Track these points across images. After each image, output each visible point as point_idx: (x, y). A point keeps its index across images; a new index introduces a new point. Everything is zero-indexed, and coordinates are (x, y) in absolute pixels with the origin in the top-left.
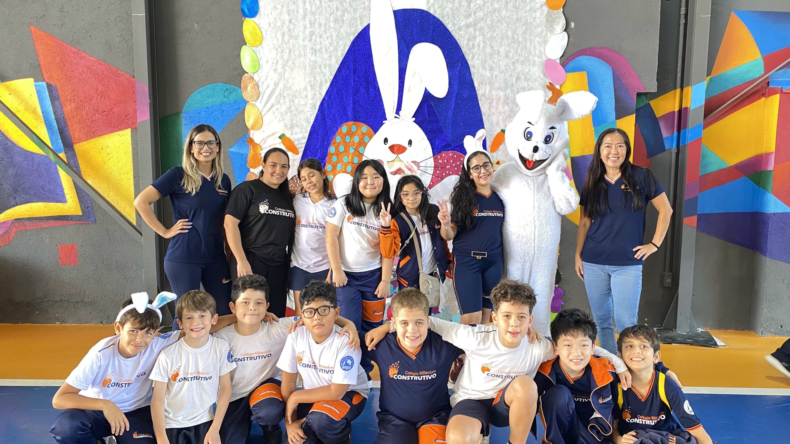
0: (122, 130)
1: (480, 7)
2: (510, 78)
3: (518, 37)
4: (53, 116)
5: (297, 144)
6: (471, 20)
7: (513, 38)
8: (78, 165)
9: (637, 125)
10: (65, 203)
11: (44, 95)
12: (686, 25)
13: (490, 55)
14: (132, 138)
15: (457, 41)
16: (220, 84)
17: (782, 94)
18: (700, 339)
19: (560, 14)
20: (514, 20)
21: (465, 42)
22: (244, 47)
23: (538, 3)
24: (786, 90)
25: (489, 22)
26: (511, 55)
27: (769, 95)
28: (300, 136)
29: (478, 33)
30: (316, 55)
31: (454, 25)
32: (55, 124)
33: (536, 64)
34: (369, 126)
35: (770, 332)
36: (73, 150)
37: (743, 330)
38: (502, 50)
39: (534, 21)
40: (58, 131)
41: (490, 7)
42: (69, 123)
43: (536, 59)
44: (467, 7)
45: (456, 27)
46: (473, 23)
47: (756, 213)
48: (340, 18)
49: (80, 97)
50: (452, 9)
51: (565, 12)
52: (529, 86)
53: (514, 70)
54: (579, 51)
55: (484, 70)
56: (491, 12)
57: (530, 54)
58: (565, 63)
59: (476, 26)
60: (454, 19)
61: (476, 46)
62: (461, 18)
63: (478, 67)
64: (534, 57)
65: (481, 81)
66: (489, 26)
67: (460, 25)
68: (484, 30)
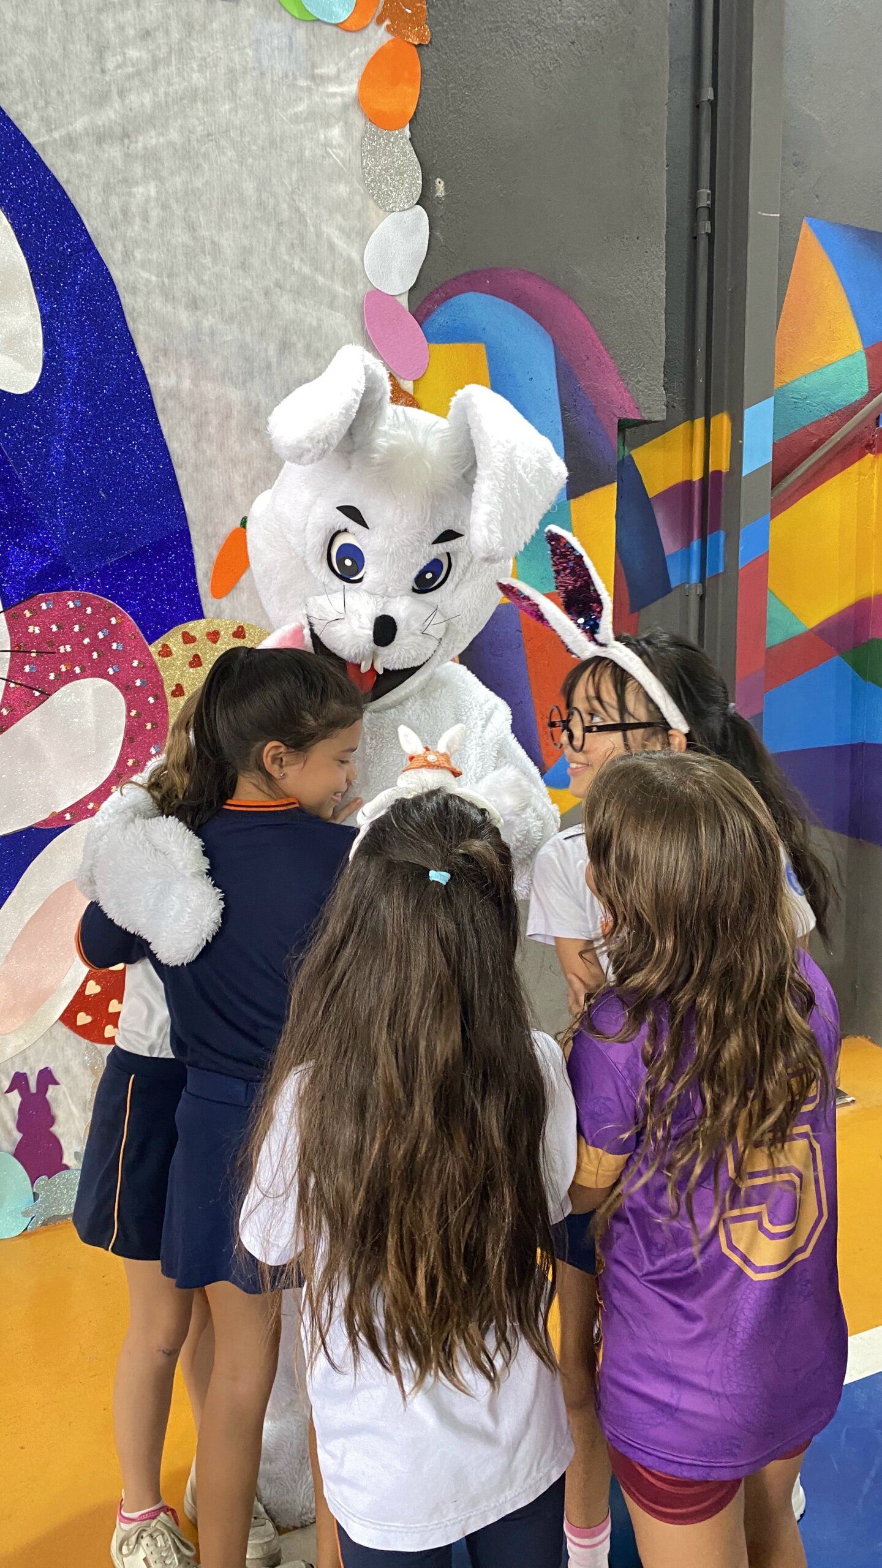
1: (138, 73)
2: (259, 341)
3: (277, 204)
6: (110, 114)
7: (261, 205)
12: (711, 237)
13: (186, 255)
15: (64, 186)
19: (403, 145)
20: (260, 142)
21: (95, 197)
23: (334, 95)
25: (174, 135)
26: (255, 261)
27: (880, 450)
31: (48, 123)
33: (338, 303)
38: (228, 243)
39: (324, 157)
41: (176, 80)
43: (339, 288)
44: (92, 64)
45: (56, 135)
46: (118, 130)
47: (862, 745)
51: (418, 142)
53: (271, 317)
54: (462, 276)
55: (169, 308)
56: (181, 99)
57: (316, 269)
58: (425, 311)
59: (131, 142)
60: (47, 103)
61: (134, 216)
62: (74, 102)
63: (149, 293)
64: (332, 279)
65: (161, 346)
66: (176, 151)
67: (70, 128)
68: (159, 160)
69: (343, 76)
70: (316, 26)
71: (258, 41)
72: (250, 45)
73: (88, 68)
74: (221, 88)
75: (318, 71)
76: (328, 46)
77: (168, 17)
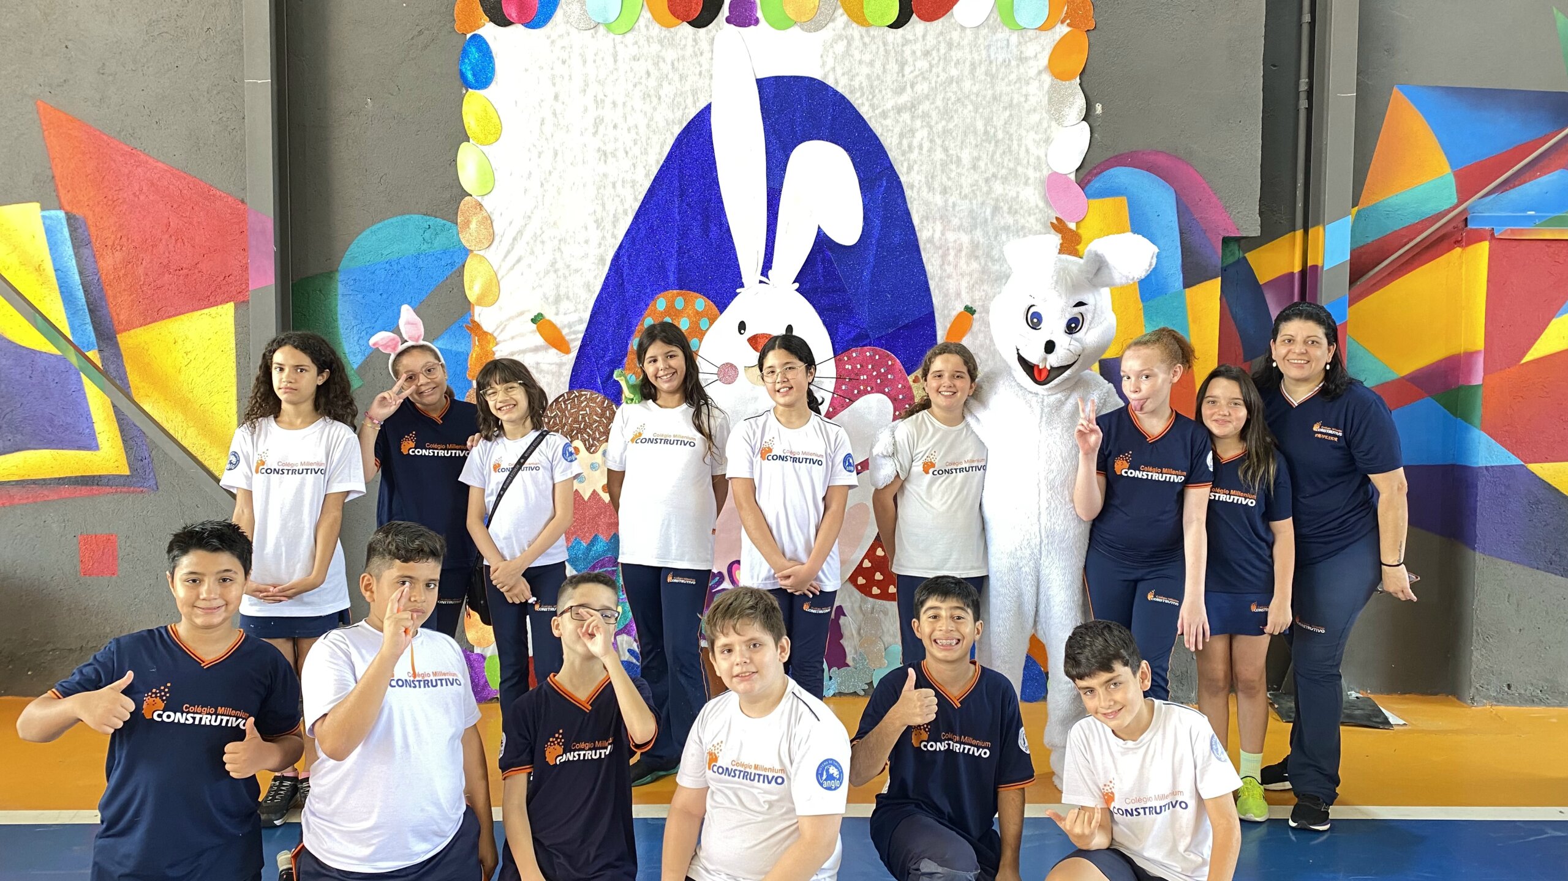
0: (217, 305)
1: (922, 73)
2: (981, 208)
3: (996, 131)
4: (77, 277)
5: (568, 334)
6: (904, 98)
7: (986, 132)
8: (125, 373)
9: (1224, 300)
10: (95, 450)
11: (59, 235)
12: (1309, 110)
13: (941, 165)
14: (236, 321)
15: (879, 137)
16: (415, 216)
17: (1493, 241)
18: (1357, 712)
19: (1075, 88)
20: (987, 99)
21: (895, 141)
22: (464, 146)
23: (1032, 67)
24: (1500, 234)
25: (939, 103)
26: (982, 164)
27: (1468, 244)
28: (574, 317)
29: (918, 123)
30: (606, 162)
31: (873, 107)
32: (81, 294)
33: (1030, 181)
34: (708, 298)
35: (1488, 698)
36: (116, 344)
37: (1436, 694)
38: (966, 156)
39: (1025, 101)
40: (86, 307)
41: (942, 74)
42: (110, 292)
43: (1032, 174)
44: (898, 73)
45: (877, 112)
46: (909, 104)
47: (1453, 466)
48: (652, 92)
49: (133, 241)
50: (868, 76)
51: (1084, 86)
52: (1017, 223)
53: (989, 194)
54: (1111, 158)
55: (931, 193)
56: (944, 83)
57: (1018, 164)
58: (1086, 181)
59: (916, 110)
60: (873, 97)
61: (915, 147)
62: (887, 94)
63: (920, 188)
64: (1027, 169)
65: (925, 214)
66: (939, 110)
67: (885, 108)
68: (930, 117)
69: (1038, 56)
70: (1024, 31)
71: (989, 45)
72: (984, 48)
73: (896, 75)
74: (967, 74)
75: (1024, 56)
76: (1031, 40)
77: (940, 42)
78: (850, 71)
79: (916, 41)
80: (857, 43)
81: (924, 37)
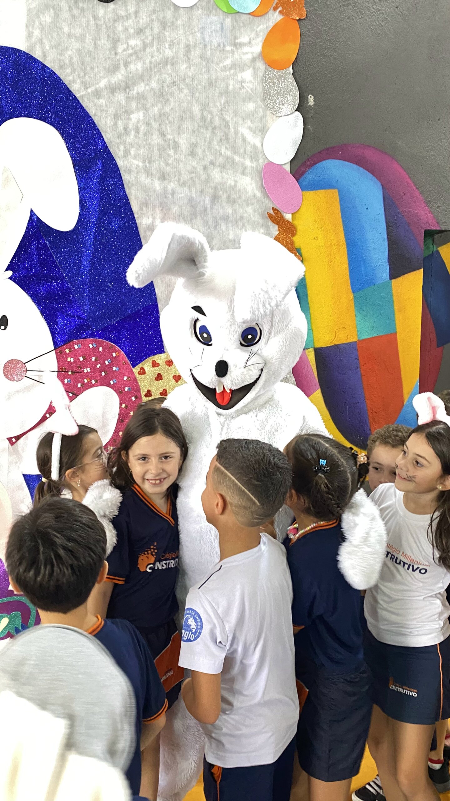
1: (135, 53)
2: (200, 196)
3: (213, 118)
6: (119, 77)
7: (203, 118)
13: (159, 150)
15: (93, 117)
19: (289, 79)
20: (203, 84)
21: (110, 122)
23: (247, 53)
25: (154, 84)
26: (199, 151)
31: (85, 85)
33: (247, 171)
38: (183, 142)
39: (241, 89)
41: (157, 54)
43: (248, 163)
44: (110, 50)
45: (89, 90)
46: (123, 84)
51: (297, 77)
52: (236, 213)
53: (208, 182)
54: (324, 150)
55: (149, 180)
56: (158, 65)
57: (235, 153)
58: (300, 172)
59: (130, 90)
60: (85, 74)
61: (131, 130)
62: (100, 72)
63: (138, 173)
64: (244, 158)
65: (144, 201)
66: (155, 93)
67: (97, 86)
68: (145, 99)
69: (253, 42)
70: (237, 15)
71: (203, 28)
72: (199, 31)
73: (108, 53)
74: (182, 56)
75: (238, 41)
76: (244, 26)
77: (152, 20)
78: (59, 45)
79: (128, 17)
80: (65, 14)
81: (136, 13)
